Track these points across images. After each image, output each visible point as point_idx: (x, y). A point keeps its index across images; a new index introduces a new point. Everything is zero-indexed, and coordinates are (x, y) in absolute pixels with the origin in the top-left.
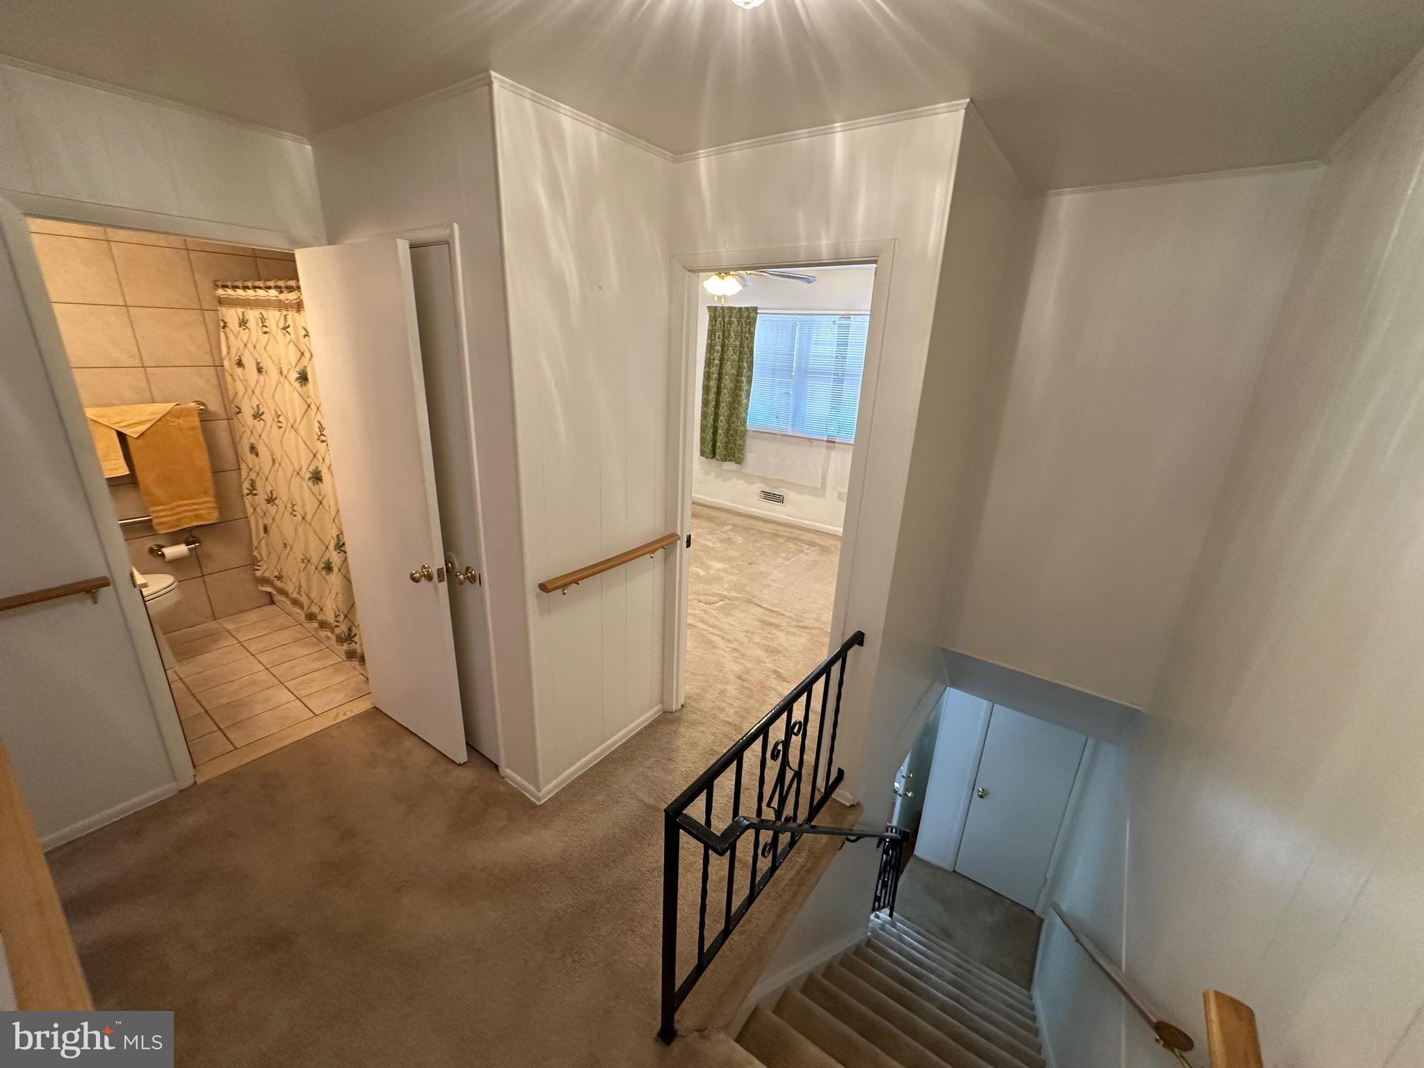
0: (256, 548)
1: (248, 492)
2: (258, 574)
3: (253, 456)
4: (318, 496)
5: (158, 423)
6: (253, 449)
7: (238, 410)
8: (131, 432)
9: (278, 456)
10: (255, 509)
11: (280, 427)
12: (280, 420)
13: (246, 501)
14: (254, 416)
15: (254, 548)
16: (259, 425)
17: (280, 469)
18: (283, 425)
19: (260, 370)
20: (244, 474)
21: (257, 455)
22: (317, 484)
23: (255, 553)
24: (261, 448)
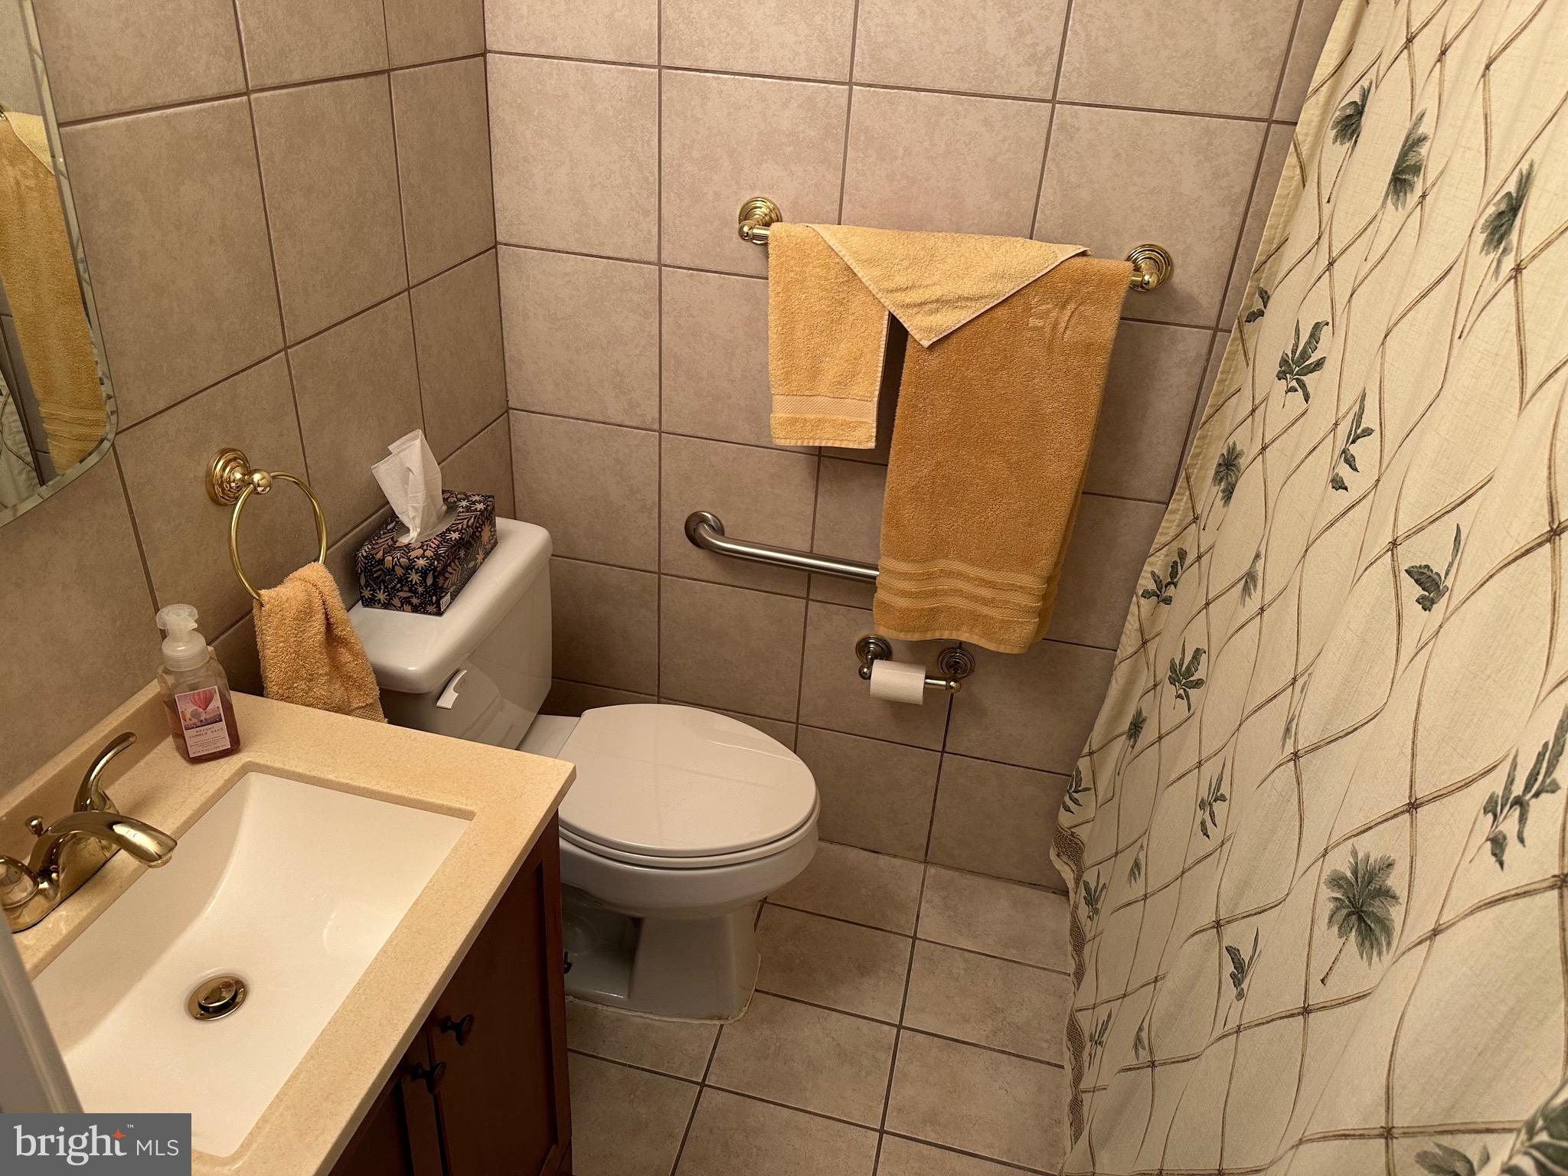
0: (1091, 754)
1: (1152, 586)
2: (1065, 819)
3: (1217, 491)
4: (1315, 981)
5: (1001, 312)
6: (1229, 466)
7: (1258, 304)
8: (922, 328)
9: (1274, 574)
10: (1144, 643)
11: (1339, 484)
12: (1353, 449)
13: (1133, 608)
14: (1284, 362)
15: (1086, 750)
16: (1282, 404)
17: (1253, 628)
18: (1357, 482)
19: (1402, 179)
20: (1169, 525)
21: (1228, 494)
22: (1343, 932)
23: (1083, 764)
24: (1248, 484)
